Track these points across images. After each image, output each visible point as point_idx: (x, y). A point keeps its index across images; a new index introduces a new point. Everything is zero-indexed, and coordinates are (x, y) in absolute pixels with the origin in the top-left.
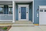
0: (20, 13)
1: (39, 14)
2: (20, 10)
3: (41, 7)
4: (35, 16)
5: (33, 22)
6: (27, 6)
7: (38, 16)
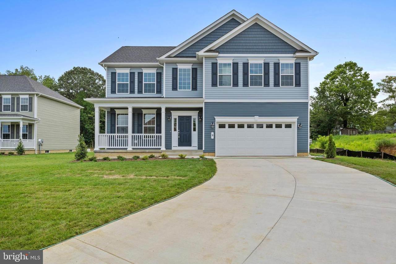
0: (175, 130)
1: (215, 134)
2: (175, 125)
3: (219, 120)
4: (208, 136)
5: (204, 149)
6: (194, 115)
7: (212, 137)
